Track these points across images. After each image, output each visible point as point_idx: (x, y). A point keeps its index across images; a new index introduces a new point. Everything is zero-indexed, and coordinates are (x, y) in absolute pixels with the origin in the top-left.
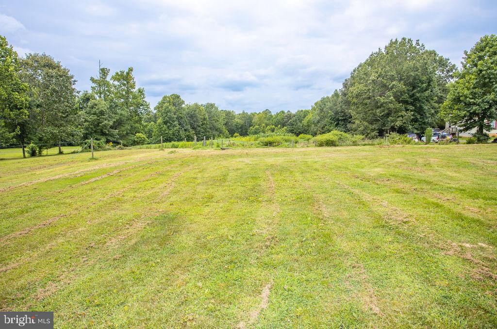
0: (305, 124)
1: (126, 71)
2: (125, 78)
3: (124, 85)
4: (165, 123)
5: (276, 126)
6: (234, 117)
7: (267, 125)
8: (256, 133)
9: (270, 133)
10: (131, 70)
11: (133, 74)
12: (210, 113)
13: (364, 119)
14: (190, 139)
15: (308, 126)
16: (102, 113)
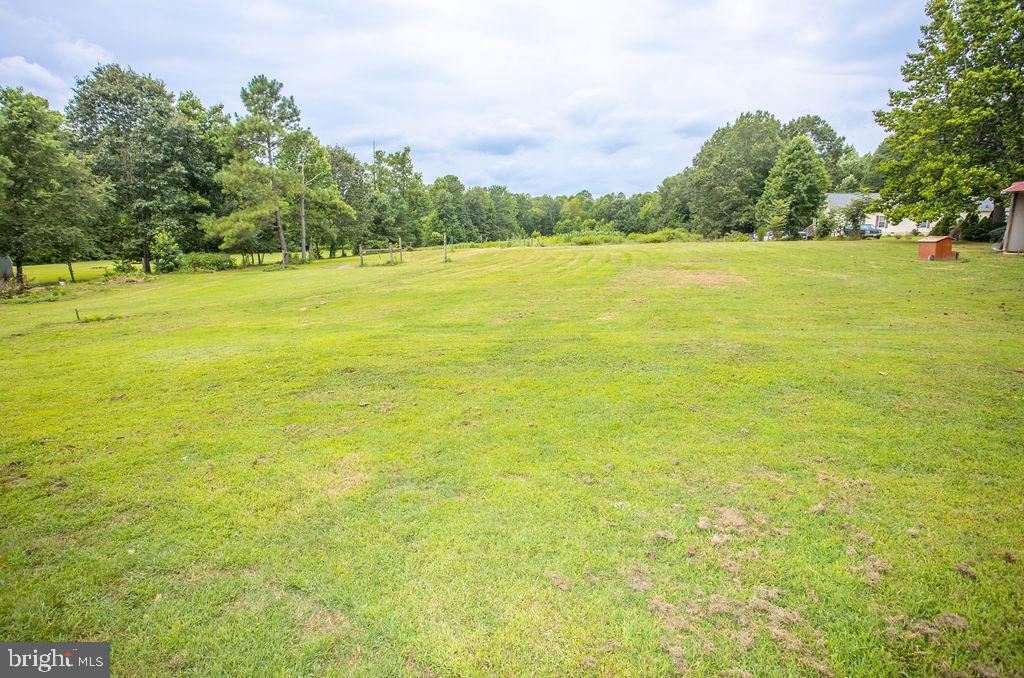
0: (642, 217)
1: (403, 151)
2: (401, 160)
3: (399, 170)
4: (441, 217)
5: (597, 220)
6: (529, 205)
7: (583, 218)
8: (566, 231)
9: (587, 231)
10: (407, 150)
11: (410, 156)
12: (497, 200)
13: (705, 213)
14: (471, 238)
15: (647, 220)
16: (384, 207)
